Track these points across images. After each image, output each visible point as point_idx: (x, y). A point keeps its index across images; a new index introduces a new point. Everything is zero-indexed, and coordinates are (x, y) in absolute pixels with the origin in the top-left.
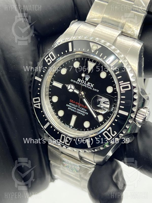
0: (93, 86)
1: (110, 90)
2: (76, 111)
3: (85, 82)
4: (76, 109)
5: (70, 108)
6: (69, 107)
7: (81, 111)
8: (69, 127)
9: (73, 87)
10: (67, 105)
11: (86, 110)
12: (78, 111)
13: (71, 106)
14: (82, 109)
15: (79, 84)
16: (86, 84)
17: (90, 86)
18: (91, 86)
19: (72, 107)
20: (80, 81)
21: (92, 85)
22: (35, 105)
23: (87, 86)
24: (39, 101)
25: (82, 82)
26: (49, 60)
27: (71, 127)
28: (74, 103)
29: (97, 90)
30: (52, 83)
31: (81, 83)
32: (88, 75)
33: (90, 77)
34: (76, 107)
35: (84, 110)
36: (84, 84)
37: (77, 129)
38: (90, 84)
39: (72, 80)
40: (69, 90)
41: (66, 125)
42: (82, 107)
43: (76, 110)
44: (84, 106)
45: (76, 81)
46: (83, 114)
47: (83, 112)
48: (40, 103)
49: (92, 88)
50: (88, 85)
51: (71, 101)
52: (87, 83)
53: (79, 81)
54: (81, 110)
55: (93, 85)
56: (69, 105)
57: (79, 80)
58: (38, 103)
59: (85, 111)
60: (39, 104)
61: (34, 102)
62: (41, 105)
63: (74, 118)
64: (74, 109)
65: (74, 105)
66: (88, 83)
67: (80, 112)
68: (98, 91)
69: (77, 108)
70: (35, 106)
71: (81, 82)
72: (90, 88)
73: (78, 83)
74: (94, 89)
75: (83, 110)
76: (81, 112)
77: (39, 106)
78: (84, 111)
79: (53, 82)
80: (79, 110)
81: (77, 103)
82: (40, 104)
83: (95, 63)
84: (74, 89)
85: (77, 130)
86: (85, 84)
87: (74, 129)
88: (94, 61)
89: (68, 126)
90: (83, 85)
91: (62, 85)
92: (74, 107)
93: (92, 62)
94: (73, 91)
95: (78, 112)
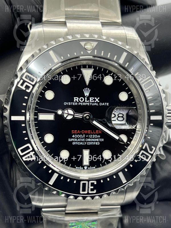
0: (98, 100)
1: (123, 96)
2: (86, 143)
3: (86, 98)
4: (85, 140)
5: (76, 142)
6: (74, 142)
7: (93, 140)
8: (82, 168)
9: (71, 112)
10: (70, 140)
11: (99, 136)
12: (89, 142)
13: (76, 140)
14: (92, 136)
15: (78, 104)
16: (88, 101)
17: (93, 101)
18: (96, 101)
19: (79, 140)
20: (79, 100)
21: (97, 98)
22: (24, 158)
23: (91, 103)
24: (31, 149)
25: (82, 100)
26: (27, 85)
27: (86, 168)
28: (79, 133)
29: (106, 103)
30: (37, 118)
31: (81, 102)
32: (87, 88)
33: (90, 90)
34: (83, 138)
35: (96, 136)
36: (84, 102)
37: (94, 167)
38: (93, 98)
39: (65, 103)
40: (67, 118)
41: (77, 167)
42: (92, 134)
43: (84, 142)
44: (95, 132)
45: (72, 103)
46: (96, 143)
47: (96, 140)
48: (32, 151)
49: (98, 103)
50: (91, 100)
51: (74, 131)
52: (88, 99)
53: (76, 101)
54: (92, 138)
55: (99, 98)
56: (73, 138)
57: (76, 99)
58: (29, 153)
59: (99, 138)
60: (32, 153)
61: (22, 154)
62: (36, 154)
63: (86, 153)
64: (82, 142)
65: (80, 136)
66: (90, 98)
67: (92, 142)
68: (108, 104)
69: (85, 138)
70: (25, 160)
71: (79, 102)
72: (95, 104)
73: (76, 104)
74: (101, 104)
75: (95, 138)
76: (94, 142)
77: (33, 156)
78: (97, 138)
79: (37, 116)
80: (89, 140)
81: (83, 132)
82: (34, 152)
83: (91, 68)
84: (74, 113)
85: (96, 168)
86: (86, 101)
87: (91, 168)
88: (90, 67)
89: (80, 168)
90: (84, 104)
91: (54, 114)
92: (81, 138)
93: (86, 68)
94: (74, 117)
95: (89, 144)
